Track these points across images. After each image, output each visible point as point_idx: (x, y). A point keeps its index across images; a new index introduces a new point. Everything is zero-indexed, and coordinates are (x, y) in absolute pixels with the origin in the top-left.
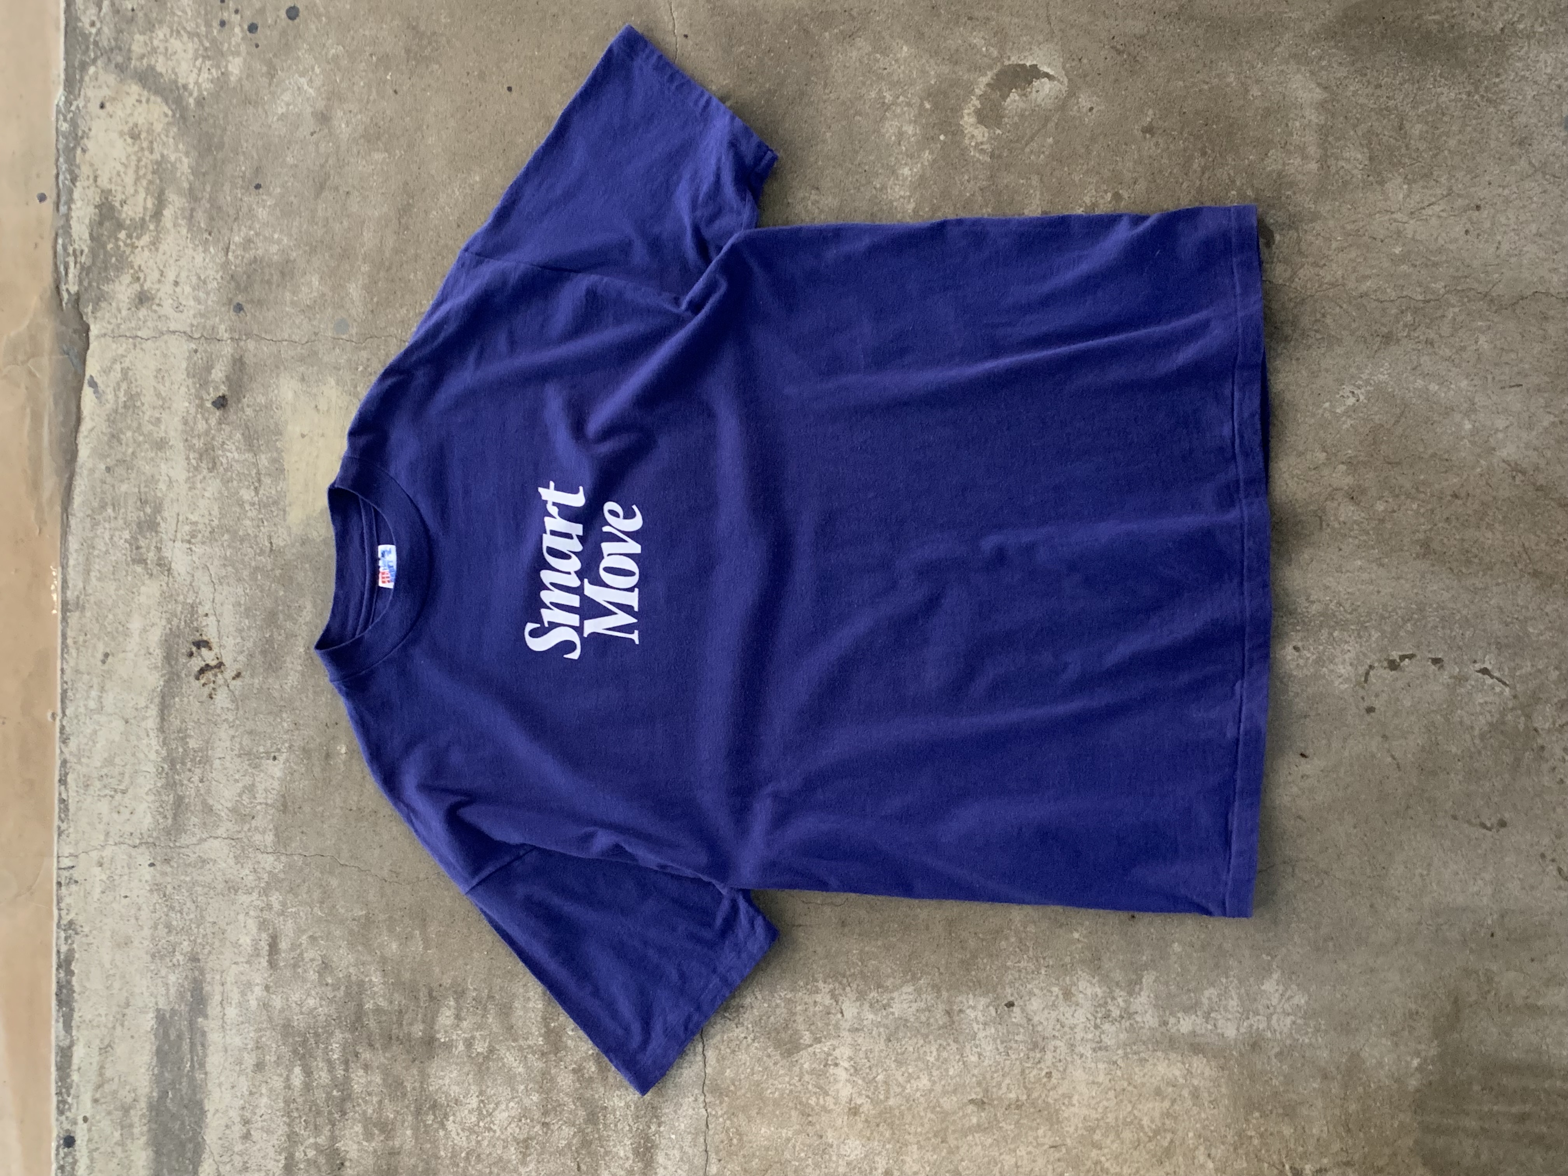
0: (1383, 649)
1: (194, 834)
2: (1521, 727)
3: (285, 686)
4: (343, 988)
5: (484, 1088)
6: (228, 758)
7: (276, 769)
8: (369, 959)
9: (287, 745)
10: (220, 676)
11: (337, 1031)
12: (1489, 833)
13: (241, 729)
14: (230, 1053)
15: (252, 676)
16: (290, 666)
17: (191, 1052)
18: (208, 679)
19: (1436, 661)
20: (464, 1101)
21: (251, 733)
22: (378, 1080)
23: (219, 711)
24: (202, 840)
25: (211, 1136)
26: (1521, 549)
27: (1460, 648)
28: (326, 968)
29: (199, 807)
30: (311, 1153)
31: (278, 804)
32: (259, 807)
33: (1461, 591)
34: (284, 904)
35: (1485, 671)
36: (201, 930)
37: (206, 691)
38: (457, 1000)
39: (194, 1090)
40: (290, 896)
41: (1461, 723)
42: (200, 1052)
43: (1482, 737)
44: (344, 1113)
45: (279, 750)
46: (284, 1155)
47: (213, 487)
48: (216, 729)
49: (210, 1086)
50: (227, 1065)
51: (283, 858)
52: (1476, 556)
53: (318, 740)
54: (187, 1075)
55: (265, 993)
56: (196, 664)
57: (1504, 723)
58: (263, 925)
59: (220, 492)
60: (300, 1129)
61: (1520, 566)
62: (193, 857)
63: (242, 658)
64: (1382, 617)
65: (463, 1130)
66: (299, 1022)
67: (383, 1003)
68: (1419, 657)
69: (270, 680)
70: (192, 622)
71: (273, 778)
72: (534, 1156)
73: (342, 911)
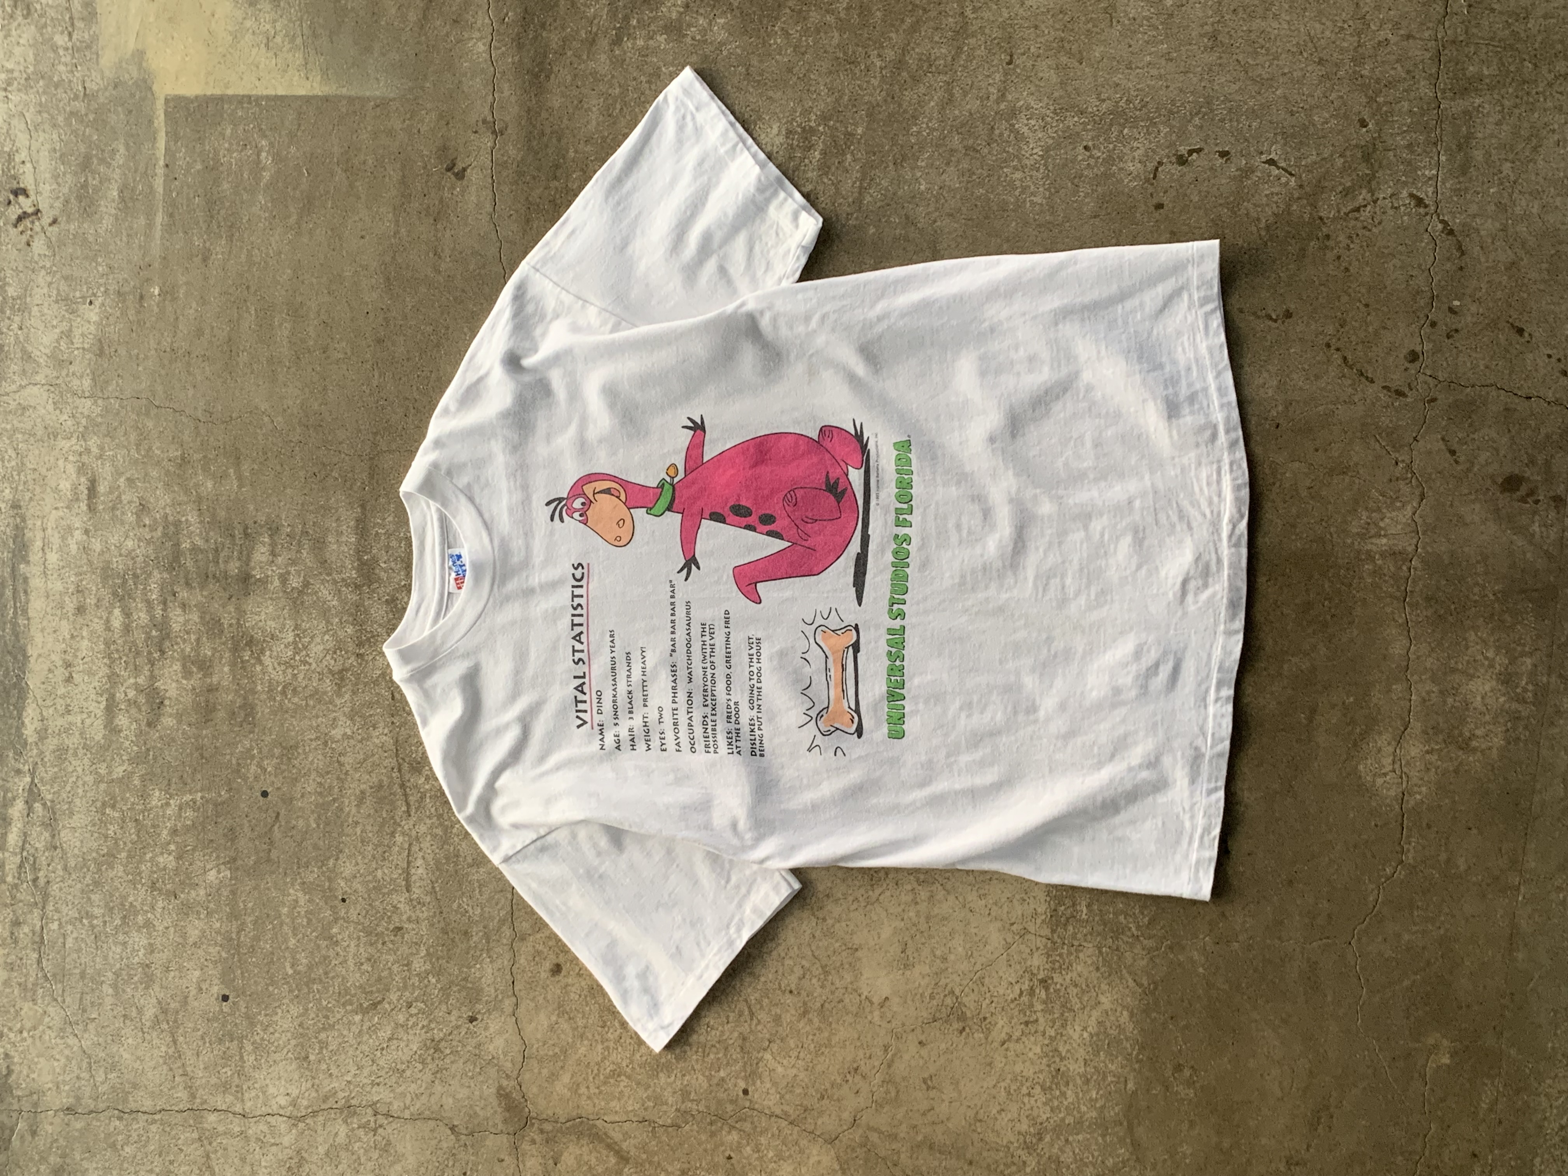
0: (1172, 145)
1: (14, 382)
2: (1306, 217)
3: (99, 230)
4: (160, 529)
5: (299, 622)
6: (46, 304)
7: (93, 314)
8: (185, 499)
9: (102, 289)
10: (37, 223)
11: (156, 573)
12: (1274, 325)
13: (58, 276)
14: (51, 598)
15: (68, 222)
16: (105, 210)
17: (14, 598)
18: (26, 227)
19: (1224, 154)
20: (280, 635)
21: (66, 278)
22: (195, 617)
23: (36, 258)
24: (22, 387)
25: (33, 682)
26: (1307, 38)
27: (1246, 140)
28: (142, 510)
29: (19, 355)
30: (132, 694)
31: (95, 348)
32: (76, 352)
33: (1249, 83)
34: (101, 448)
35: (1271, 162)
36: (23, 477)
37: (24, 238)
38: (271, 536)
39: (17, 636)
40: (108, 440)
41: (1247, 214)
42: (23, 598)
43: (1268, 228)
44: (162, 652)
45: (94, 295)
46: (105, 696)
47: (27, 33)
48: (33, 276)
49: (33, 632)
50: (48, 610)
51: (100, 402)
52: (1262, 47)
53: (132, 283)
54: (11, 622)
55: (85, 537)
56: (14, 212)
57: (1289, 214)
58: (82, 469)
59: (35, 38)
60: (119, 669)
61: (1305, 54)
62: (13, 405)
63: (58, 204)
64: (1171, 112)
65: (279, 664)
66: (118, 564)
67: (199, 542)
68: (1206, 151)
69: (85, 225)
70: (9, 171)
71: (89, 322)
72: (349, 687)
73: (158, 452)
